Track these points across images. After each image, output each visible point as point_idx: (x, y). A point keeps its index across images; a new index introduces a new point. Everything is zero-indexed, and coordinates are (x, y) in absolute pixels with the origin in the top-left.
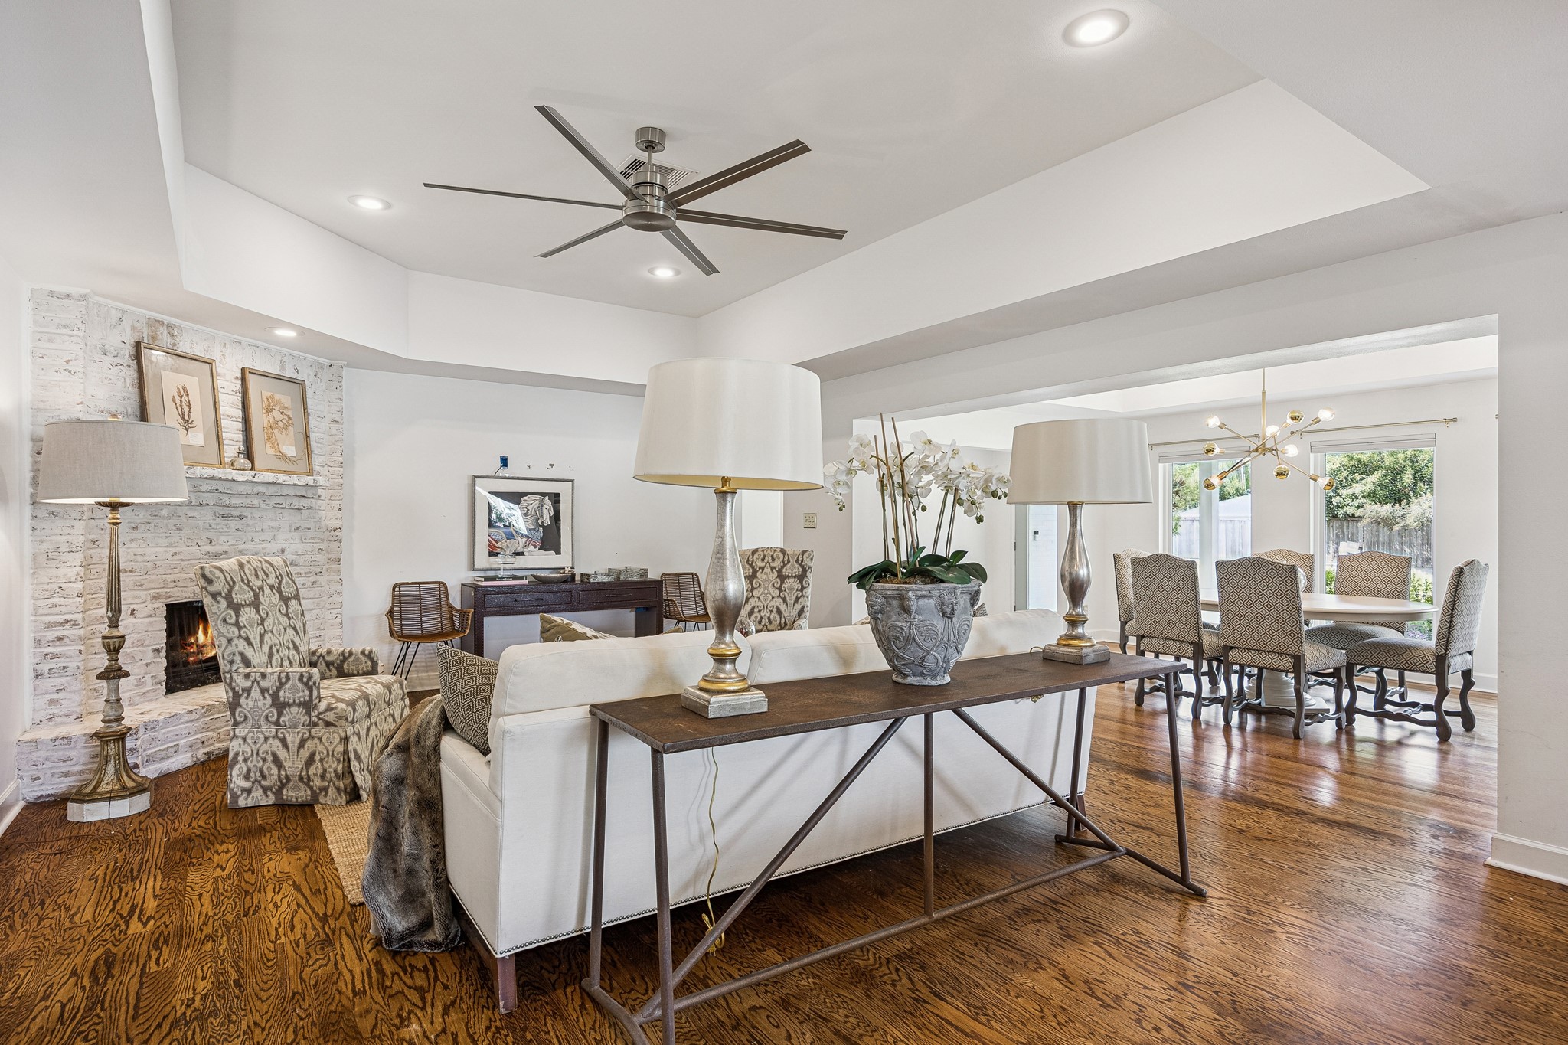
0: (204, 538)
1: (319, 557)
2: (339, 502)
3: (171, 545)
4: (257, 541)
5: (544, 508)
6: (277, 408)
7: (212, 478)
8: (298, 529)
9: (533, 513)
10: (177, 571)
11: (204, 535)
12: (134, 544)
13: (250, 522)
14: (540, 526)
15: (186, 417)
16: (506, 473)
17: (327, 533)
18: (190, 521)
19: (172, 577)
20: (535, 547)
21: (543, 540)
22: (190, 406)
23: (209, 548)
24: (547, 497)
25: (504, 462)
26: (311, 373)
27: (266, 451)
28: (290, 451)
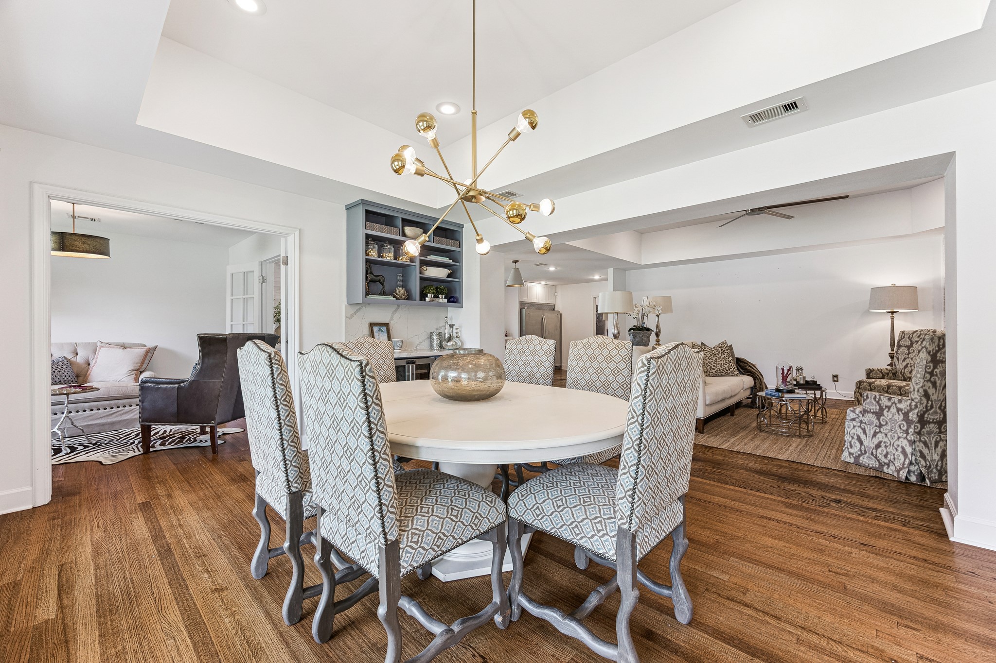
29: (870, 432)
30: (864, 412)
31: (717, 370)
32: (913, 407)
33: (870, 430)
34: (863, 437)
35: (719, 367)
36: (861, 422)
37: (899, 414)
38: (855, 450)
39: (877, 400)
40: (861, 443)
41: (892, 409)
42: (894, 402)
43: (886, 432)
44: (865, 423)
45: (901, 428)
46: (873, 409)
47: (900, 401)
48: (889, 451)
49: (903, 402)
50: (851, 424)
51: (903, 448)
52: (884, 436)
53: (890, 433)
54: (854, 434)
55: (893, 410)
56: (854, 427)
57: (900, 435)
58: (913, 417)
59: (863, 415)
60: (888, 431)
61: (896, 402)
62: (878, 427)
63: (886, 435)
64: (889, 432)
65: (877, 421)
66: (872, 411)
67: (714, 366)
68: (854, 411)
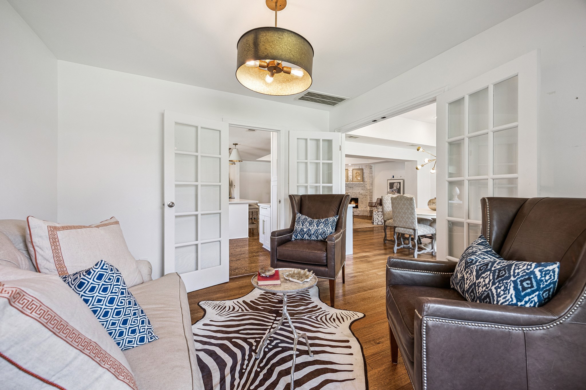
1: (366, 193)
2: (369, 185)
4: (355, 191)
8: (362, 189)
13: (354, 188)
14: (397, 188)
17: (368, 190)
20: (396, 193)
25: (393, 177)
26: (365, 167)
27: (355, 179)
28: (359, 179)
29: (380, 217)
30: (378, 212)
34: (378, 218)
36: (378, 214)
38: (377, 222)
68: (376, 212)
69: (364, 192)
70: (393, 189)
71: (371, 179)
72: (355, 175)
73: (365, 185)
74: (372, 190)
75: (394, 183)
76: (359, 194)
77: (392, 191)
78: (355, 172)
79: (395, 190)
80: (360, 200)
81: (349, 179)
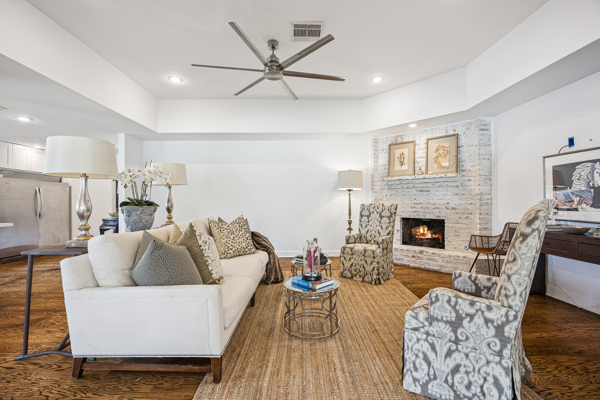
0: (413, 198)
1: (470, 207)
2: (479, 182)
3: (402, 200)
4: (435, 199)
5: (595, 172)
6: (442, 149)
7: (400, 180)
8: (457, 194)
9: (586, 178)
10: (404, 208)
11: (413, 197)
12: (391, 200)
13: (432, 192)
14: (592, 188)
15: (402, 162)
16: (573, 149)
17: (475, 196)
18: (408, 193)
19: (402, 210)
20: (587, 205)
21: (594, 199)
22: (404, 158)
23: (415, 201)
24: (598, 163)
25: (571, 142)
26: (464, 129)
27: (433, 166)
28: (446, 164)
30: (431, 319)
31: (235, 250)
32: (511, 318)
33: (441, 346)
34: (431, 355)
35: (237, 246)
36: (427, 334)
37: (488, 327)
38: (421, 375)
39: (452, 304)
40: (429, 363)
41: (476, 319)
42: (480, 309)
43: (467, 351)
44: (434, 336)
45: (490, 348)
46: (447, 317)
47: (489, 308)
48: (472, 380)
49: (495, 309)
50: (413, 335)
51: (496, 379)
52: (464, 357)
53: (474, 354)
54: (419, 351)
55: (479, 320)
56: (418, 340)
57: (490, 358)
58: (510, 333)
59: (430, 324)
60: (469, 350)
61: (483, 309)
62: (453, 342)
63: (467, 355)
64: (470, 352)
65: (452, 334)
66: (444, 319)
67: (232, 245)
68: (416, 318)
69: (464, 202)
70: (569, 191)
71: (486, 163)
72: (432, 155)
73: (467, 183)
74: (489, 197)
75: (572, 167)
76: (448, 208)
77: (567, 197)
78: (433, 145)
79: (579, 194)
80: (450, 225)
81: (417, 169)
